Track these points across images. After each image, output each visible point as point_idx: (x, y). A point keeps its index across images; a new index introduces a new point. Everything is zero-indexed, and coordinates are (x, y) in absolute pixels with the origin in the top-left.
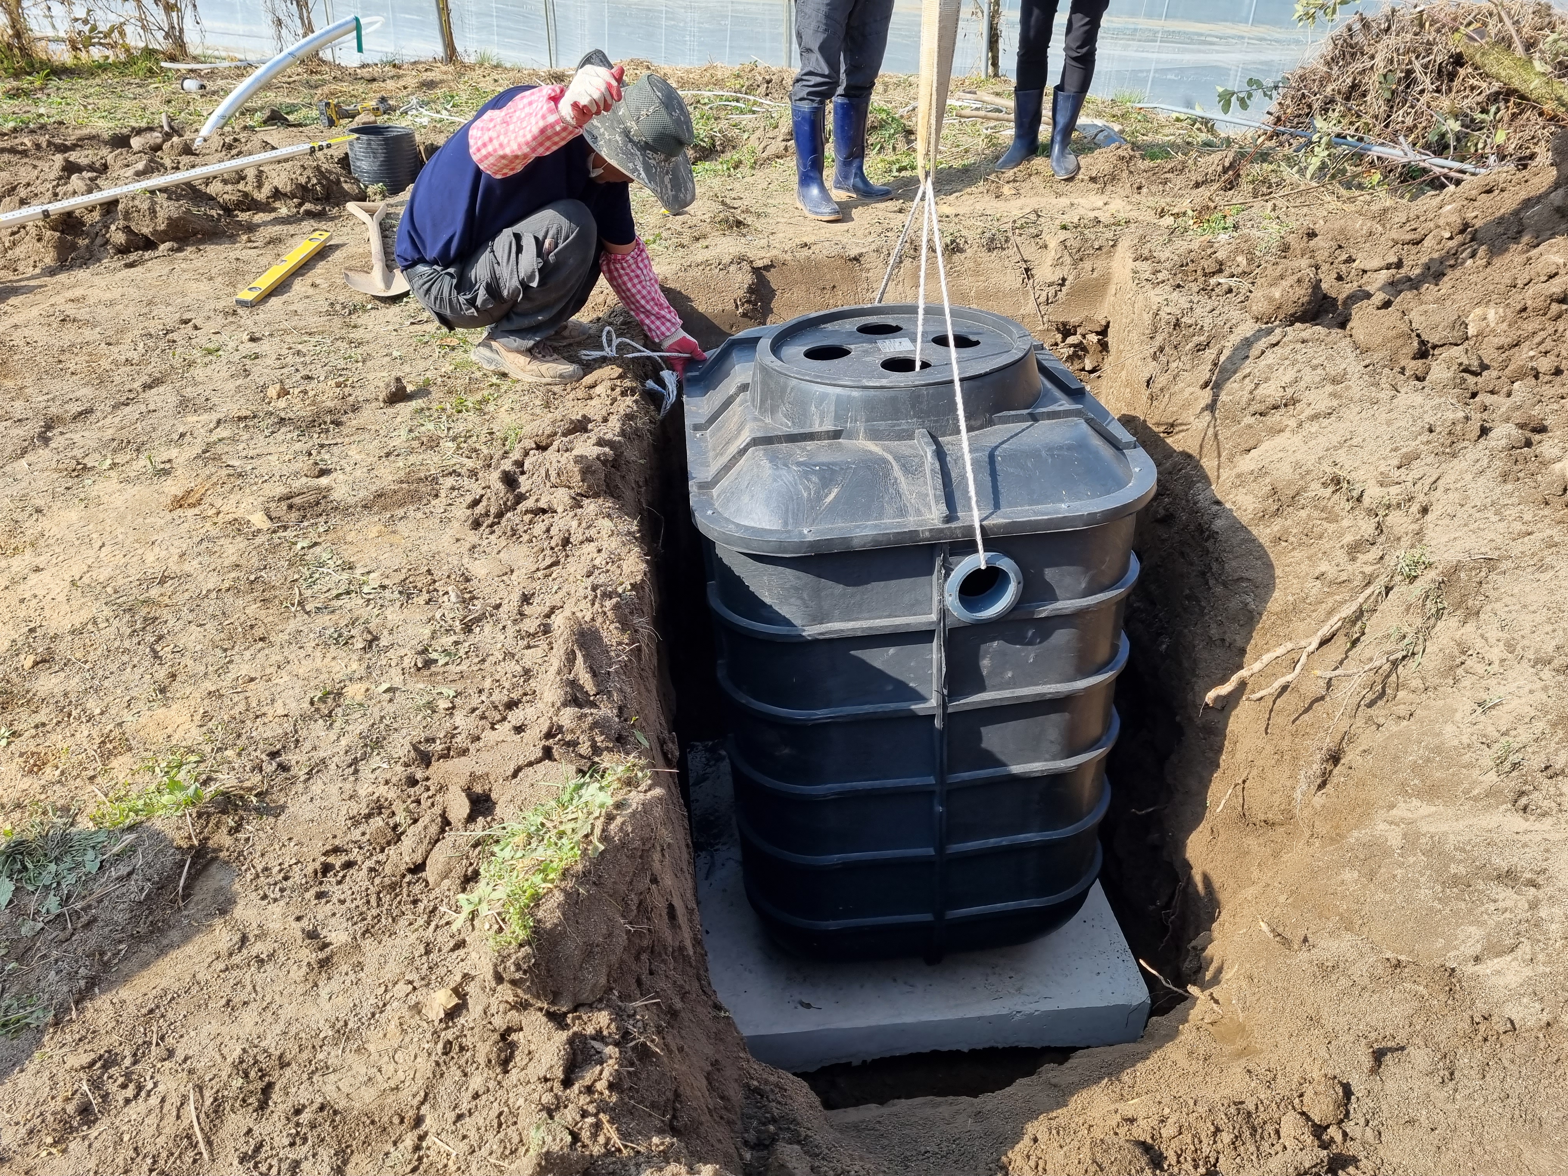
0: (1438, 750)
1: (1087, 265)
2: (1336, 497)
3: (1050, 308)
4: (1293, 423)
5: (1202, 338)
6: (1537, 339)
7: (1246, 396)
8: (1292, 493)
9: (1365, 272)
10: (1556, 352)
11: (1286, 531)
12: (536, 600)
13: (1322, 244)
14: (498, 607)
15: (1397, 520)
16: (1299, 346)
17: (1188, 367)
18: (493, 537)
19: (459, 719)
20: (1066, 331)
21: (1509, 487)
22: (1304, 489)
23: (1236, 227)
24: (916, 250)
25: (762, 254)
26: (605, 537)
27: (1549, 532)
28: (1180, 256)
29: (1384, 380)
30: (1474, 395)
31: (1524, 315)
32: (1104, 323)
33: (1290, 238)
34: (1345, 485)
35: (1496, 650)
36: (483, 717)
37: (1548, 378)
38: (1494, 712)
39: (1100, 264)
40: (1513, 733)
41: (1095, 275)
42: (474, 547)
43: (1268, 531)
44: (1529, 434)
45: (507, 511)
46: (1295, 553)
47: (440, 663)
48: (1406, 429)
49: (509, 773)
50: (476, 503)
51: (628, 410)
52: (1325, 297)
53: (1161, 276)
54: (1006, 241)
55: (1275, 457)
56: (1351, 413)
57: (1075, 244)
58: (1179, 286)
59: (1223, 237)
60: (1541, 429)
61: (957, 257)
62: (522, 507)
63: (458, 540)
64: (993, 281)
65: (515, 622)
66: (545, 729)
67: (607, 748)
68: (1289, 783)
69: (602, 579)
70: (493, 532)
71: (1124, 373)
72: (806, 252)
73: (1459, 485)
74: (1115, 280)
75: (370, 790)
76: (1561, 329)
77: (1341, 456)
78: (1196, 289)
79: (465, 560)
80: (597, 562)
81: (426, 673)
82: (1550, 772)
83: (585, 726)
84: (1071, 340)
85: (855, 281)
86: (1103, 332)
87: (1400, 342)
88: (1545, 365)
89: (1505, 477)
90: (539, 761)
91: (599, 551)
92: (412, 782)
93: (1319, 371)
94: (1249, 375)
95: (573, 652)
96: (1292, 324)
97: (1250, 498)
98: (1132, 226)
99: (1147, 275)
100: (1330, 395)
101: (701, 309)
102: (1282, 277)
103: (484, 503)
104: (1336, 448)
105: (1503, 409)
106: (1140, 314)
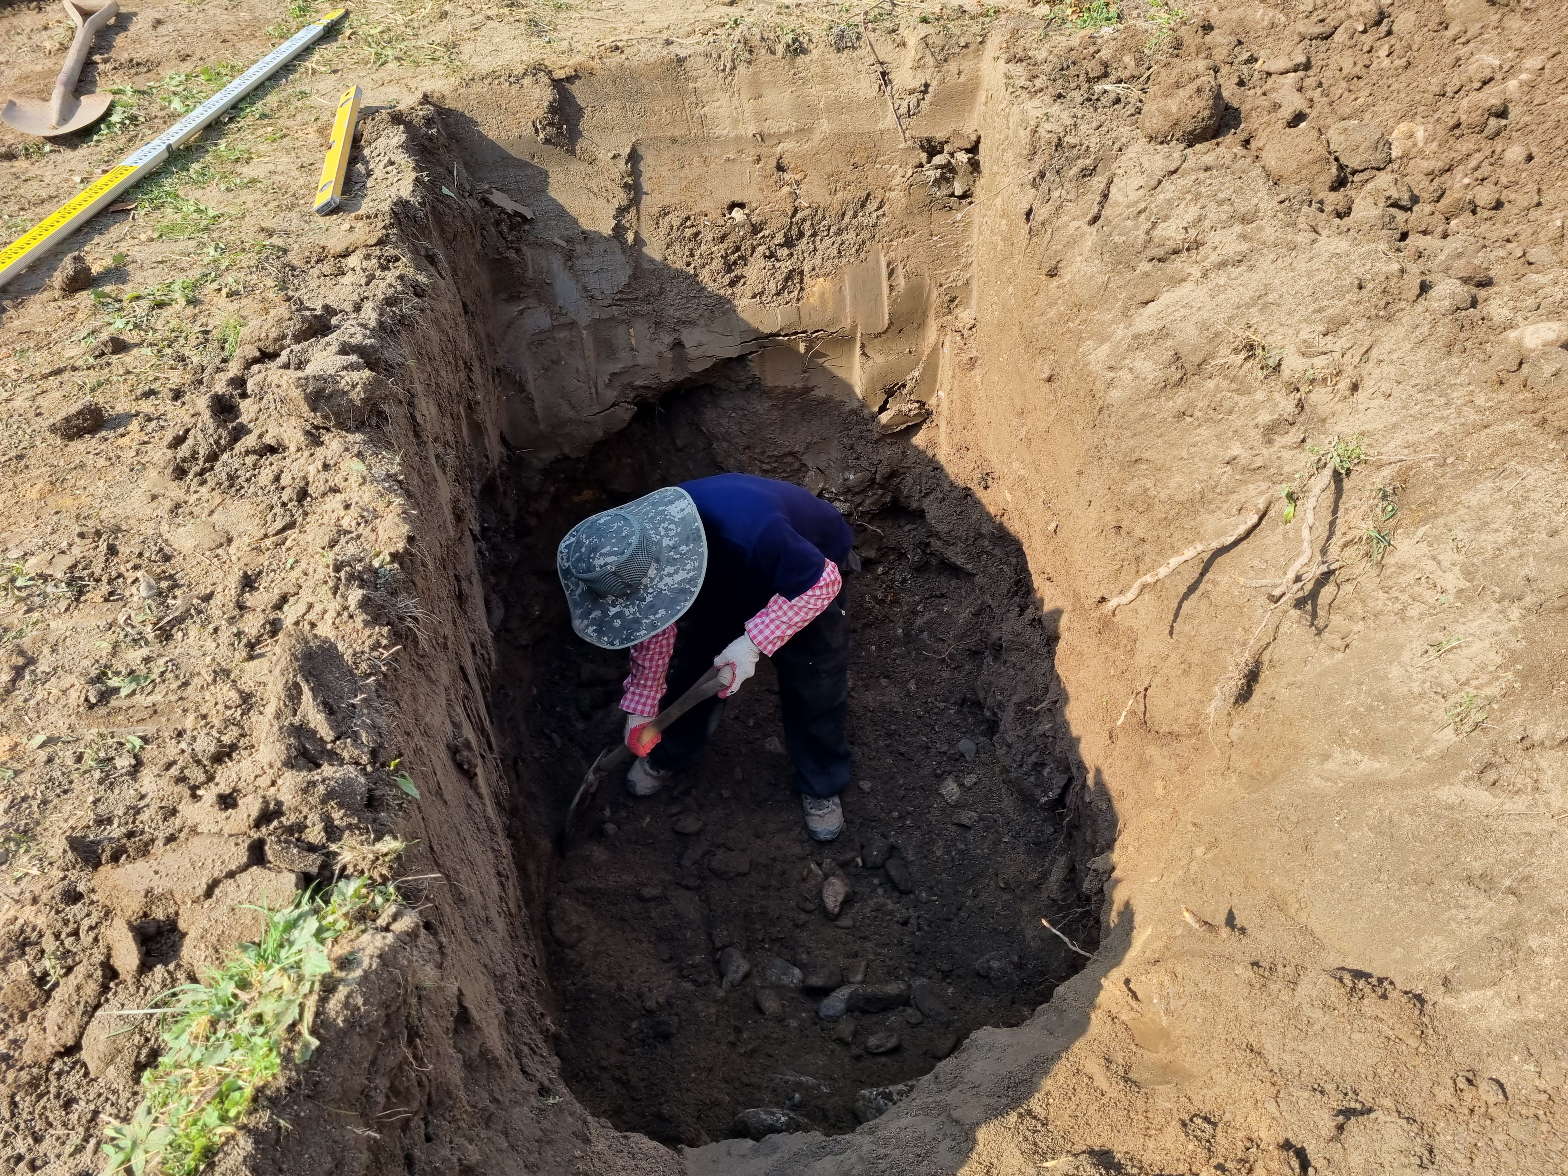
0: (1384, 698)
1: (952, 67)
2: (1249, 365)
3: (913, 121)
4: (1196, 271)
5: (1088, 162)
6: (1473, 163)
7: (1143, 237)
8: (1197, 360)
9: (1269, 74)
10: (1493, 179)
11: (1191, 404)
12: (264, 583)
13: (1220, 39)
14: (208, 598)
15: (1319, 396)
16: (1202, 175)
17: (1072, 196)
18: (204, 490)
19: (148, 781)
20: (932, 149)
21: (1455, 360)
22: (1212, 355)
23: (1120, 17)
24: (751, 52)
25: (563, 60)
26: (355, 486)
27: (1510, 426)
28: (1059, 57)
29: (1301, 220)
30: (1404, 236)
31: (1457, 132)
32: (973, 138)
33: (1183, 32)
34: (1259, 351)
35: (1449, 576)
36: (181, 779)
37: (1486, 214)
38: (1450, 656)
39: (967, 65)
40: (1474, 683)
41: (963, 78)
42: (178, 506)
43: (1171, 403)
44: (1474, 290)
45: (223, 451)
46: (1202, 430)
47: (124, 692)
48: (1329, 283)
49: (200, 891)
50: (178, 441)
51: (390, 292)
52: (1227, 107)
53: (1039, 83)
54: (858, 38)
55: (1178, 315)
56: (1265, 263)
57: (937, 40)
58: (1060, 96)
59: (1107, 31)
60: (1486, 283)
61: (800, 60)
62: (239, 447)
63: (154, 497)
64: (845, 89)
65: (232, 620)
66: (255, 814)
67: (350, 827)
68: (1198, 696)
69: (352, 550)
70: (203, 483)
71: (999, 201)
72: (616, 59)
73: (1395, 356)
74: (985, 85)
75: (12, 913)
76: (1499, 150)
77: (1254, 315)
78: (1080, 100)
79: (164, 528)
80: (345, 523)
81: (102, 711)
82: (1527, 743)
83: (313, 800)
84: (938, 160)
85: (681, 93)
86: (973, 149)
87: (1316, 168)
88: (1485, 195)
89: (1449, 347)
90: (244, 868)
91: (347, 507)
92: (73, 897)
93: (1226, 207)
94: (1144, 210)
95: (296, 685)
96: (1190, 145)
97: (1149, 364)
98: (1003, 16)
99: (1022, 82)
100: (1239, 236)
101: (491, 135)
102: (1178, 85)
103: (190, 441)
104: (1248, 306)
105: (1442, 257)
106: (1016, 131)
